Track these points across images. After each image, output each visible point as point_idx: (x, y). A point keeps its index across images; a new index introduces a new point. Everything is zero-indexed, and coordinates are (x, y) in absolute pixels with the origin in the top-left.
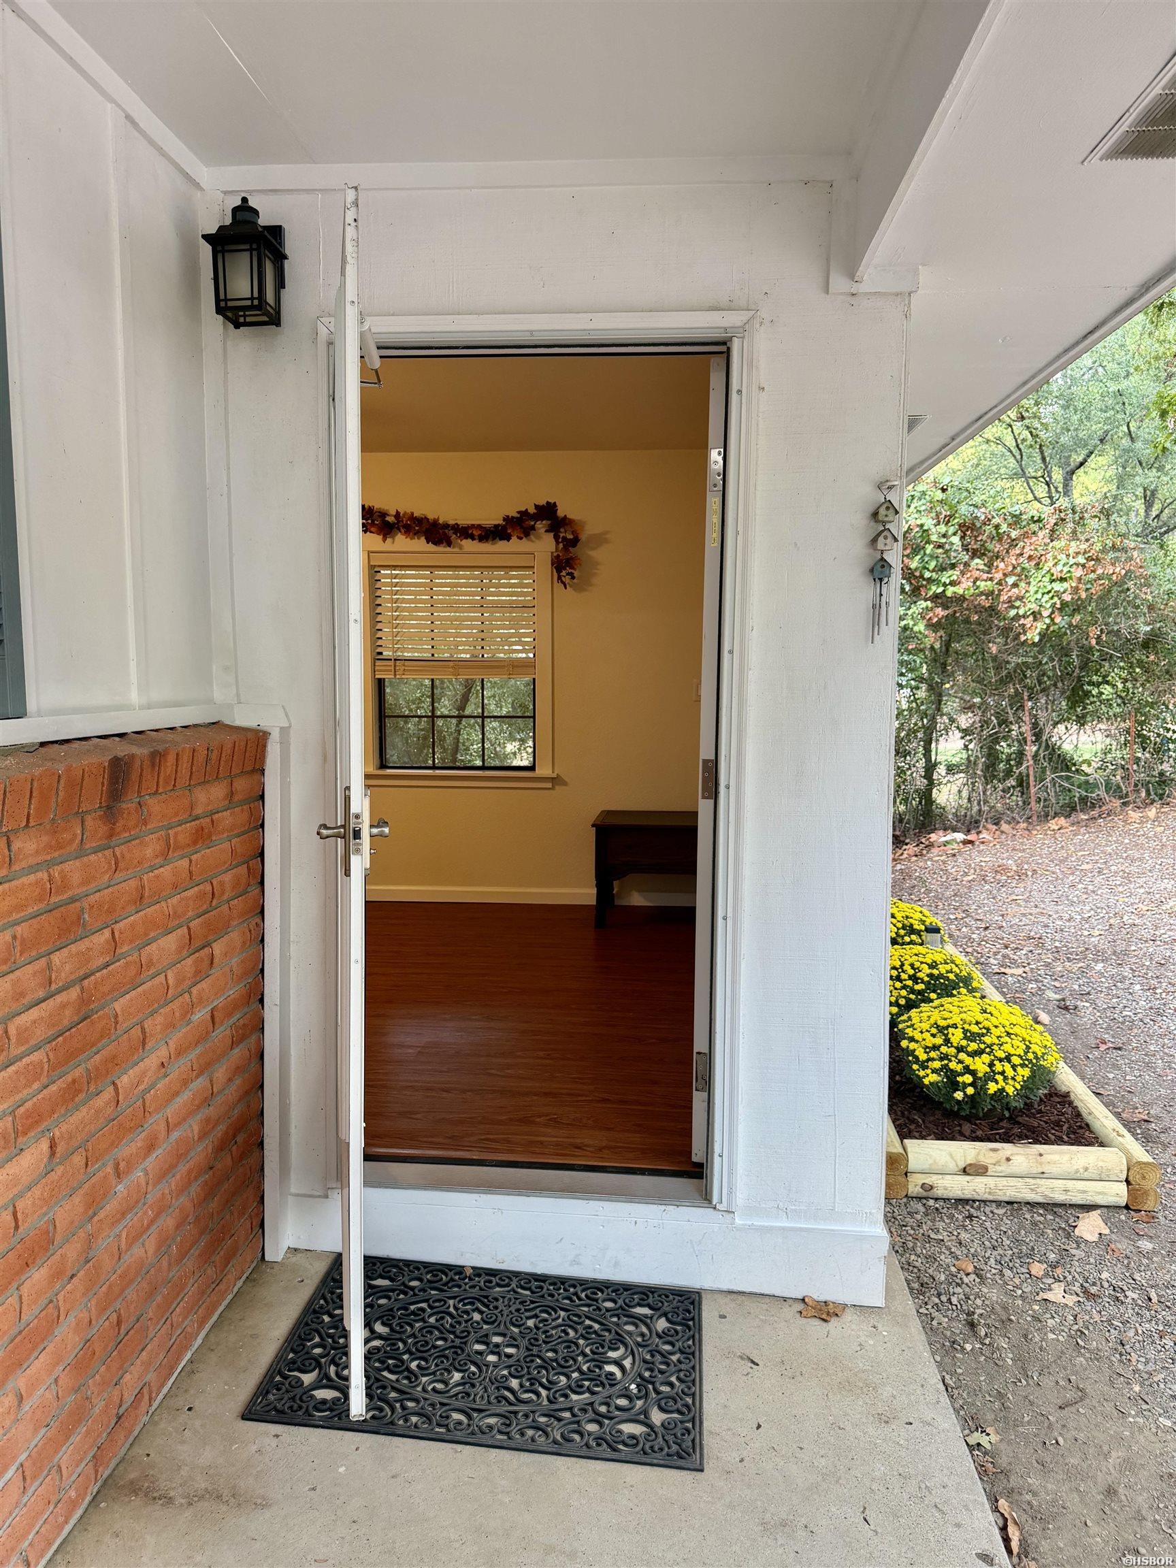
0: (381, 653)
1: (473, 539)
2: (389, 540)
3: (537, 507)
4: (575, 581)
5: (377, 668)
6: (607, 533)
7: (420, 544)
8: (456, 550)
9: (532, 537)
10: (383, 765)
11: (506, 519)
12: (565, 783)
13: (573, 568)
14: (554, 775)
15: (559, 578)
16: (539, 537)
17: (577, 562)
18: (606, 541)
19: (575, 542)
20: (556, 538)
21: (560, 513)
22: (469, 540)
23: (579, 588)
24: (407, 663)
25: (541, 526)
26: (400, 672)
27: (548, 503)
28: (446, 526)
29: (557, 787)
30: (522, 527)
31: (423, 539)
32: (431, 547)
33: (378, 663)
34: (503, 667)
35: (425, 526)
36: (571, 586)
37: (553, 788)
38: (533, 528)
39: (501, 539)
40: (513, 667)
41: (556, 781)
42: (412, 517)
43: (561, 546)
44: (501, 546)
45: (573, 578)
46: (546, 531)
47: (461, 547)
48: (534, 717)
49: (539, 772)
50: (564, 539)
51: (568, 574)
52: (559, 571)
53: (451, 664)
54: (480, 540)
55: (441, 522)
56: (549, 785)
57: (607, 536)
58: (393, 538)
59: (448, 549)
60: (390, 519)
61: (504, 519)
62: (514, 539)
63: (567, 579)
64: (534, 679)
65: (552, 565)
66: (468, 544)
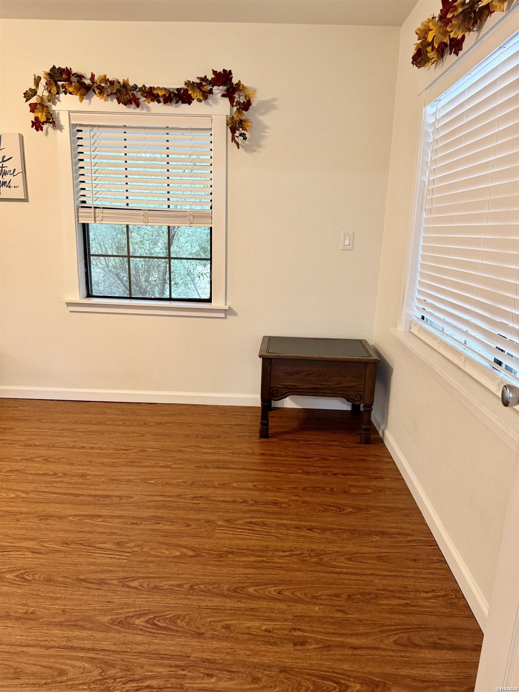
0: (84, 202)
1: (159, 102)
2: (85, 101)
3: (214, 72)
4: (246, 142)
5: (80, 214)
6: (274, 100)
7: (113, 105)
8: (145, 111)
9: (210, 101)
10: (89, 295)
11: (187, 83)
12: (234, 314)
13: (245, 130)
14: (227, 308)
15: (233, 139)
16: (216, 102)
17: (249, 124)
18: (274, 107)
19: (246, 106)
20: (232, 101)
21: (235, 81)
22: (156, 103)
23: (249, 149)
24: (105, 211)
25: (218, 91)
26: (100, 218)
27: (224, 70)
28: (135, 87)
29: (228, 317)
30: (201, 90)
31: (115, 101)
32: (122, 107)
33: (81, 210)
34: (186, 217)
35: (116, 86)
36: (243, 147)
37: (225, 318)
38: (211, 92)
39: (183, 103)
40: (194, 217)
41: (228, 312)
42: (105, 79)
43: (235, 109)
44: (183, 108)
45: (245, 138)
46: (223, 96)
47: (148, 109)
48: (211, 259)
49: (214, 305)
50: (238, 103)
51: (241, 135)
52: (233, 131)
53: (142, 212)
54: (165, 102)
55: (131, 84)
56: (223, 315)
57: (273, 103)
58: (89, 98)
59: (138, 110)
60: (87, 82)
61: (186, 84)
62: (195, 102)
63: (240, 140)
64: (211, 228)
65: (227, 125)
66: (154, 106)
